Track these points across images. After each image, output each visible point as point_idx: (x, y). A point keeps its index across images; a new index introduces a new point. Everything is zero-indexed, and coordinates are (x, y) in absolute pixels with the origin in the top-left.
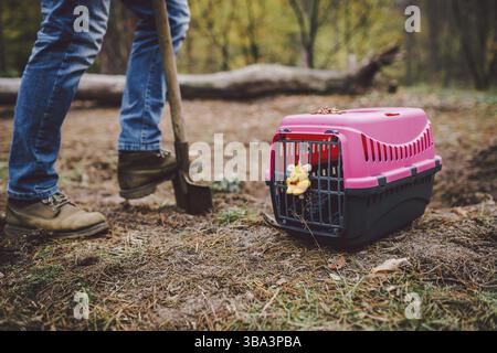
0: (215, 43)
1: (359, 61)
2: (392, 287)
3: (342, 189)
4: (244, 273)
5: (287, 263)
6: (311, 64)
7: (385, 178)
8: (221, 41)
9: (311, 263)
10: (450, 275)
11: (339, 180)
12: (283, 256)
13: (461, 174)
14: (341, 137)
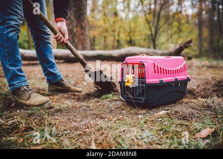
0: (115, 39)
1: (175, 46)
2: (160, 119)
3: (145, 84)
4: (107, 113)
5: (123, 112)
6: (154, 48)
7: (163, 81)
8: (117, 38)
9: (132, 112)
10: (185, 117)
11: (144, 80)
12: (123, 110)
13: (209, 89)
14: (145, 64)
